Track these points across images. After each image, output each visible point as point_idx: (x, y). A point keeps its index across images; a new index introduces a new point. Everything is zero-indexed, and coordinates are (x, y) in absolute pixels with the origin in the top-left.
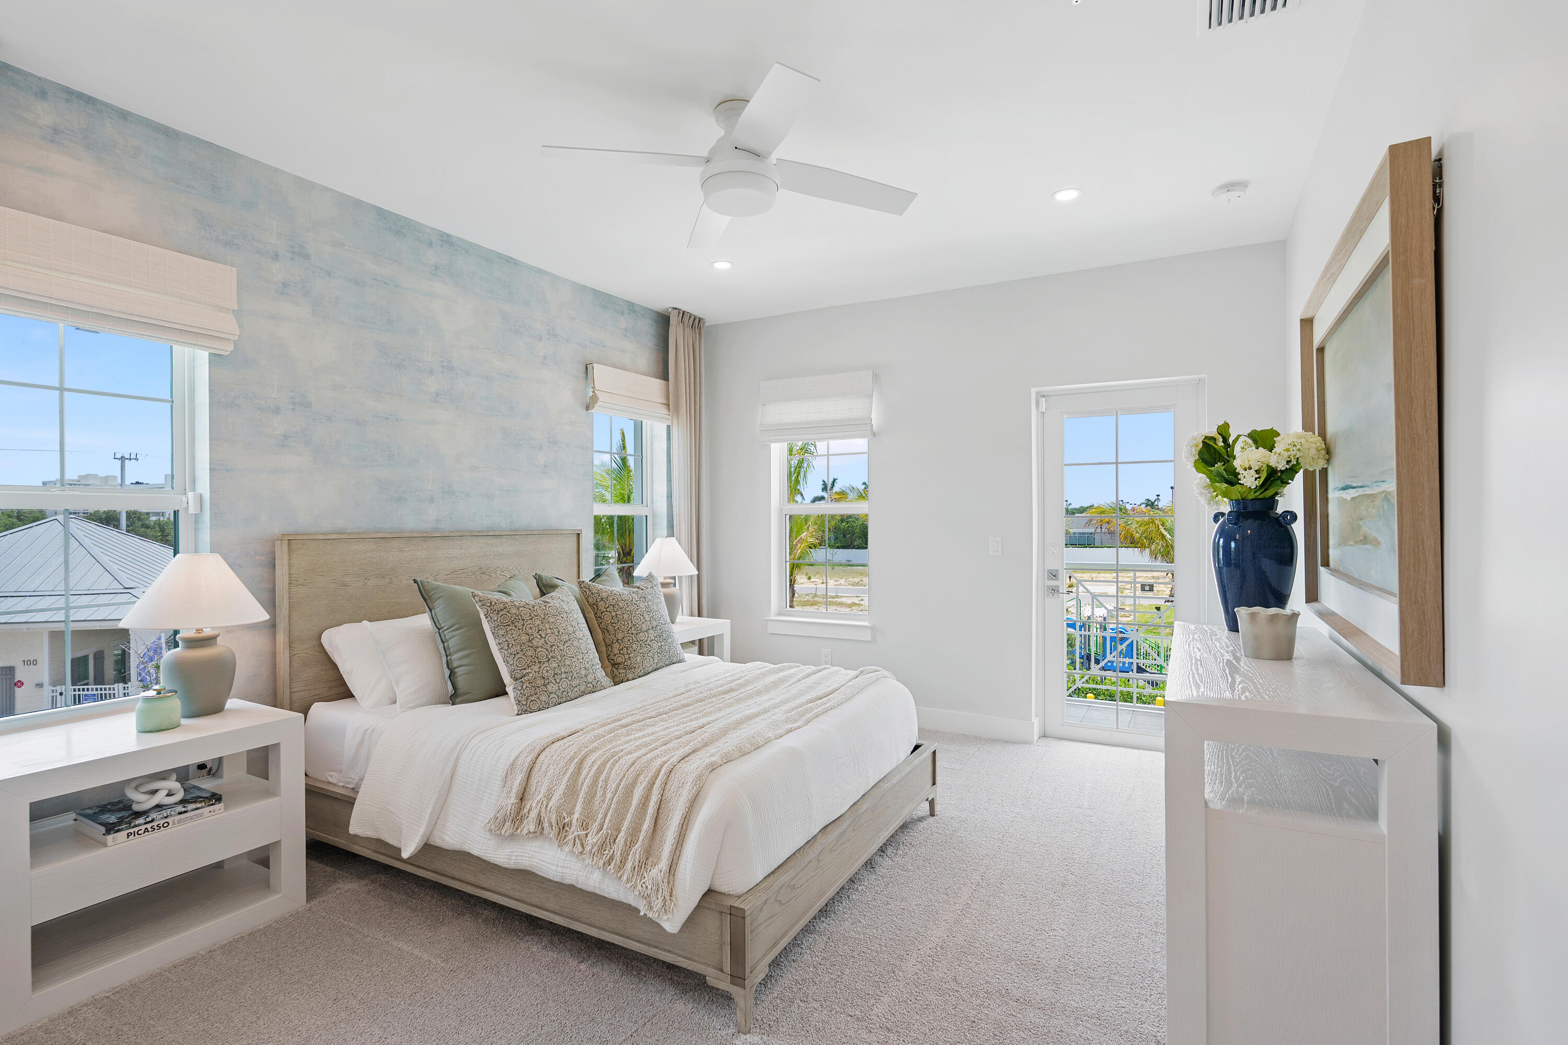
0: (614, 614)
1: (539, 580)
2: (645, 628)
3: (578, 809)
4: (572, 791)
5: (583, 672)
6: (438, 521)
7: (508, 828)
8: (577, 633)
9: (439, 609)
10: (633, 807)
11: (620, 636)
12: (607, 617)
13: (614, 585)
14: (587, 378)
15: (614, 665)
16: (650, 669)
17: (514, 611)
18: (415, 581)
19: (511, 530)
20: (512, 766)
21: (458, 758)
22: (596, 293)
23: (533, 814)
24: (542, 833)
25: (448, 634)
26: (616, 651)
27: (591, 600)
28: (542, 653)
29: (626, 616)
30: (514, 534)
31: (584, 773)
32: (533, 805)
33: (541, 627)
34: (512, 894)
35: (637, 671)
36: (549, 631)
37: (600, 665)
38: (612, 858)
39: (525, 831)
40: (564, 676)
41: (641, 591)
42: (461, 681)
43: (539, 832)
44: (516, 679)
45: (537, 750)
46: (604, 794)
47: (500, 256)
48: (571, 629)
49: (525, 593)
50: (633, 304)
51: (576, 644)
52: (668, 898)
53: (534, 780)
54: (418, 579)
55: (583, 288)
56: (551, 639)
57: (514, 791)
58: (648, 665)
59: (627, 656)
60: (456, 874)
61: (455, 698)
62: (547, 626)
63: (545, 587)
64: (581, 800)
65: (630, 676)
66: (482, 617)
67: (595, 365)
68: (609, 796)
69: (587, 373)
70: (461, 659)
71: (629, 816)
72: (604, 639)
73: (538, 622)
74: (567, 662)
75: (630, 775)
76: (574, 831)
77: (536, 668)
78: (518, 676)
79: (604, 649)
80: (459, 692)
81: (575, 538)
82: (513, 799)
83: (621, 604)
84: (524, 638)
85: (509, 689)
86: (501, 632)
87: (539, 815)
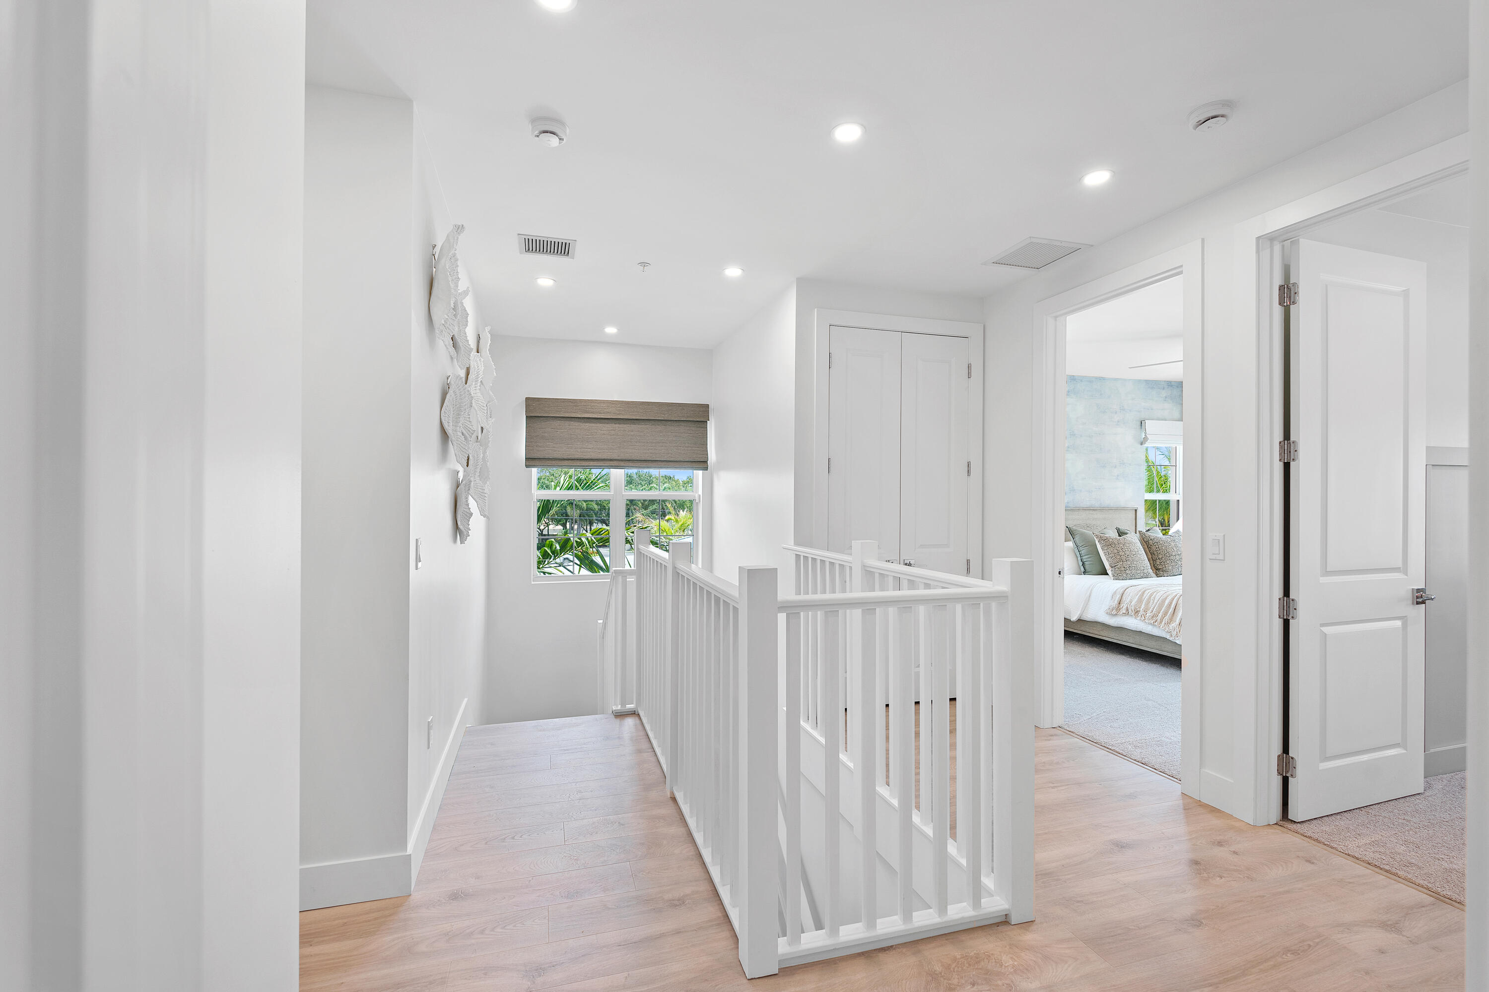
0: (1157, 546)
1: (1118, 530)
2: (1174, 554)
3: (1143, 606)
4: (1140, 601)
5: (1142, 568)
6: (1068, 503)
7: (1114, 612)
8: (1139, 552)
9: (1077, 539)
10: (1165, 606)
11: (1160, 557)
12: (1154, 548)
13: (1157, 533)
14: (1141, 428)
15: (1156, 569)
16: (1176, 574)
17: (1111, 540)
18: (1067, 527)
19: (1100, 507)
20: (1115, 592)
21: (1092, 590)
22: (1147, 381)
23: (1125, 607)
24: (1128, 614)
25: (1081, 549)
26: (1158, 563)
27: (1145, 540)
28: (1124, 558)
29: (1163, 548)
30: (1102, 509)
31: (1145, 596)
32: (1124, 606)
33: (1123, 547)
34: (1115, 638)
35: (1169, 573)
36: (1126, 550)
37: (1150, 567)
38: (1156, 621)
39: (1121, 613)
40: (1133, 568)
41: (1172, 537)
42: (1087, 567)
43: (1127, 613)
44: (1112, 567)
45: (1125, 588)
46: (1154, 602)
47: (1096, 378)
48: (1136, 550)
49: (1112, 534)
50: (1170, 382)
51: (1139, 556)
52: (1178, 632)
53: (1124, 597)
54: (1068, 526)
55: (1140, 381)
56: (1128, 553)
57: (1116, 600)
58: (1175, 571)
59: (1164, 566)
60: (1091, 632)
61: (1085, 573)
62: (1126, 547)
63: (1121, 533)
64: (1144, 603)
65: (1166, 575)
66: (1097, 542)
67: (1146, 421)
68: (1155, 601)
69: (1141, 426)
70: (1086, 558)
71: (1164, 608)
72: (1152, 558)
73: (1121, 545)
74: (1135, 563)
75: (1165, 596)
76: (1141, 613)
77: (1121, 563)
78: (1113, 566)
79: (1152, 562)
80: (1086, 571)
81: (1134, 512)
82: (1116, 602)
83: (1161, 543)
84: (1116, 551)
85: (1109, 572)
86: (1105, 548)
87: (1127, 607)
